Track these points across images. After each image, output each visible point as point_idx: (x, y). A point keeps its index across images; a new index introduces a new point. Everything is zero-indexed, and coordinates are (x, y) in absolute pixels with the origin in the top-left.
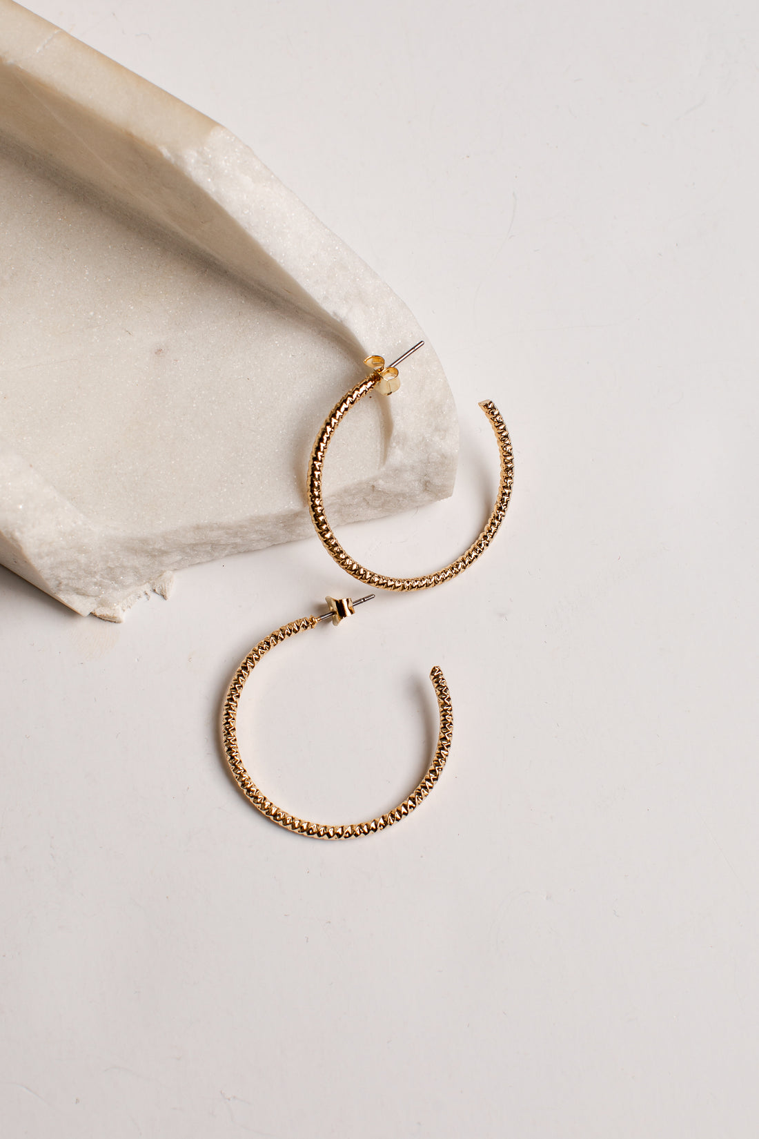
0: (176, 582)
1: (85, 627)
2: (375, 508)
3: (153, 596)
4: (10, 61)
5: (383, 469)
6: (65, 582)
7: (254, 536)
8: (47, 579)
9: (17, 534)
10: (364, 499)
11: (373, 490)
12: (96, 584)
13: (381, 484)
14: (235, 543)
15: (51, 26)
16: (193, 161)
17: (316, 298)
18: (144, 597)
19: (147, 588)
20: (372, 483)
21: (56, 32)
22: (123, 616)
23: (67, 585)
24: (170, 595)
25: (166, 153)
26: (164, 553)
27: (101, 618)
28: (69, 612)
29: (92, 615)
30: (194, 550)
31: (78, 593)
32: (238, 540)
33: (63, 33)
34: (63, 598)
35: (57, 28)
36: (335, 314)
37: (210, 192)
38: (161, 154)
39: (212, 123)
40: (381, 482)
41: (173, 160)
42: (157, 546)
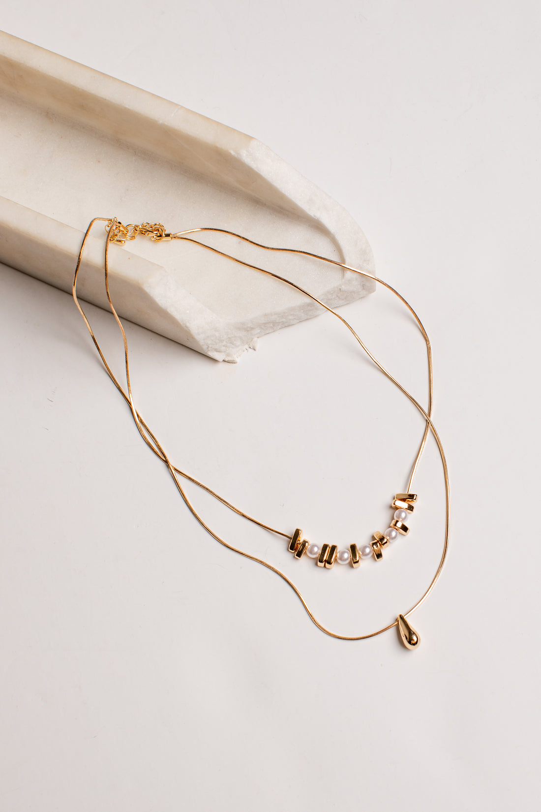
0: (260, 343)
1: (221, 366)
2: (343, 300)
3: (249, 350)
4: (161, 122)
5: (343, 280)
6: (210, 346)
7: (291, 317)
8: (203, 345)
9: (188, 324)
10: (337, 296)
11: (340, 291)
12: (224, 346)
13: (344, 288)
14: (283, 322)
15: (177, 105)
16: (245, 155)
17: (305, 210)
18: (246, 351)
19: (247, 346)
20: (339, 287)
21: (179, 107)
22: (238, 360)
23: (211, 348)
24: (257, 348)
25: (233, 153)
26: (252, 329)
27: (228, 362)
28: (215, 361)
29: (224, 361)
30: (265, 327)
31: (217, 351)
32: (284, 320)
33: (182, 107)
34: (211, 354)
35: (179, 105)
36: (315, 216)
37: (253, 167)
38: (231, 154)
39: (251, 138)
40: (343, 286)
41: (236, 156)
42: (249, 326)
